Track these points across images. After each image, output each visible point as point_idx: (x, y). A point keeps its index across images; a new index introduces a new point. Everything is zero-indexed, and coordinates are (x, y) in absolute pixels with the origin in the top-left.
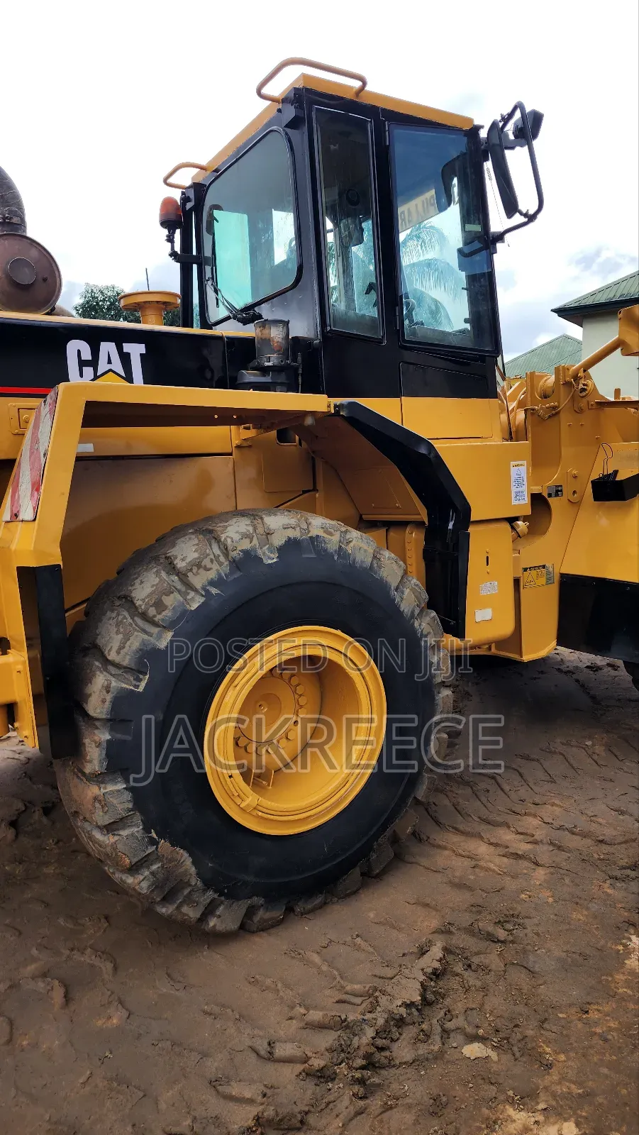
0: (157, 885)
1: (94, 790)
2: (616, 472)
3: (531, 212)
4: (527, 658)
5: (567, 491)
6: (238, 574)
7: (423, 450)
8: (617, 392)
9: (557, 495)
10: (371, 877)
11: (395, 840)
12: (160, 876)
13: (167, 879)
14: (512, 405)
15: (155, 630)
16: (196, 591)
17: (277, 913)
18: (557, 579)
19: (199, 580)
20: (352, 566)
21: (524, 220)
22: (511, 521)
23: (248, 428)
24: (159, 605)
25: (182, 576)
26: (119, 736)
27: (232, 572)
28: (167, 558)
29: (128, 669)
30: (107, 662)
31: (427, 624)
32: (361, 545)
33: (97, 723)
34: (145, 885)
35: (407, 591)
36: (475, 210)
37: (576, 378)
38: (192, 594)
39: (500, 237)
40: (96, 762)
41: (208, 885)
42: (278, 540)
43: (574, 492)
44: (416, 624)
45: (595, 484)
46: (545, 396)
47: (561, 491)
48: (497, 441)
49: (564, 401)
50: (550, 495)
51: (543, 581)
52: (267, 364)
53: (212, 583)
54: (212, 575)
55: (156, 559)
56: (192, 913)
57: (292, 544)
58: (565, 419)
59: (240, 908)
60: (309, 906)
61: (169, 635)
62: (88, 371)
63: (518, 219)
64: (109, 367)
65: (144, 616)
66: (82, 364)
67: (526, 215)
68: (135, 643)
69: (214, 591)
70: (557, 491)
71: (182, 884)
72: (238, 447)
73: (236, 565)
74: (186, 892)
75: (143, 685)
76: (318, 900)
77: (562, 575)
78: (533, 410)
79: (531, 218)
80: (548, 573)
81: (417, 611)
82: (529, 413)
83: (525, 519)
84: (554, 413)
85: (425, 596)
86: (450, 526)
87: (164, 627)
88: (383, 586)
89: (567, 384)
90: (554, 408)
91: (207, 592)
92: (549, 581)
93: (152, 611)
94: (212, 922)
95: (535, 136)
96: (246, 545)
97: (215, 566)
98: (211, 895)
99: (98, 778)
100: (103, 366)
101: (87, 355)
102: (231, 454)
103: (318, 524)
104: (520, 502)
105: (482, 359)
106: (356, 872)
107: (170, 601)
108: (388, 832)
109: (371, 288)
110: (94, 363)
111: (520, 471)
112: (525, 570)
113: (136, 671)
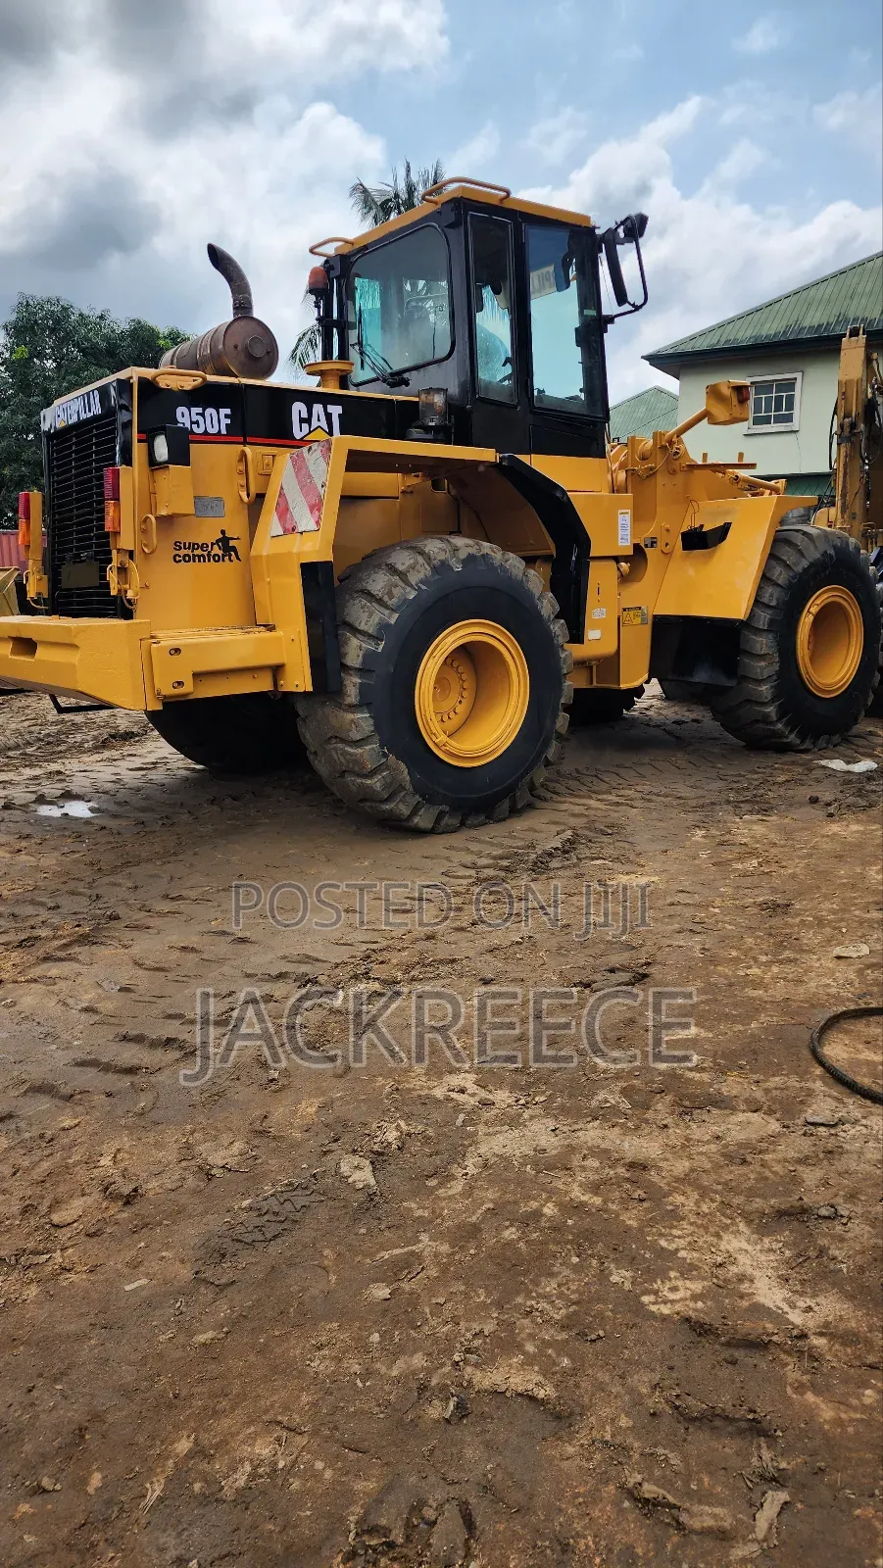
0: (386, 787)
1: (350, 716)
2: (702, 526)
3: (638, 303)
4: (623, 686)
5: (660, 544)
6: (437, 577)
7: (558, 494)
8: (705, 456)
9: (652, 546)
10: (515, 812)
11: (532, 788)
12: (388, 781)
13: (392, 783)
14: (615, 466)
15: (387, 612)
16: (411, 586)
17: (455, 822)
18: (650, 622)
19: (414, 578)
20: (510, 578)
21: (631, 308)
22: (617, 559)
23: (417, 476)
24: (391, 595)
25: (403, 576)
26: (365, 681)
27: (433, 575)
28: (387, 565)
29: (370, 636)
30: (356, 631)
31: (558, 628)
32: (514, 563)
33: (351, 672)
34: (378, 784)
35: (545, 601)
36: (590, 297)
37: (671, 443)
38: (408, 589)
39: (611, 319)
40: (353, 696)
41: (416, 791)
42: (463, 555)
43: (667, 544)
44: (552, 627)
45: (684, 535)
46: (644, 458)
47: (656, 542)
48: (605, 493)
49: (659, 462)
50: (646, 546)
51: (638, 620)
52: (431, 424)
53: (422, 582)
54: (421, 576)
55: (379, 566)
56: (404, 810)
57: (471, 558)
58: (661, 480)
59: (435, 811)
60: (476, 822)
61: (397, 615)
62: (305, 426)
63: (627, 307)
64: (319, 424)
65: (380, 601)
66: (302, 420)
67: (633, 305)
68: (376, 619)
69: (424, 587)
70: (653, 543)
71: (402, 787)
72: (403, 492)
73: (435, 569)
74: (402, 794)
75: (381, 647)
76: (482, 818)
77: (655, 616)
78: (633, 470)
79: (637, 308)
80: (643, 614)
81: (552, 616)
82: (629, 473)
83: (626, 559)
84: (652, 474)
85: (557, 608)
86: (574, 559)
87: (393, 610)
88: (529, 595)
89: (663, 448)
90: (651, 469)
91: (419, 587)
92: (644, 622)
93: (386, 598)
94: (416, 820)
95: (641, 235)
96: (442, 557)
97: (423, 571)
98: (418, 798)
99: (352, 708)
100: (315, 423)
101: (305, 415)
102: (397, 498)
103: (486, 547)
104: (624, 543)
105: (594, 424)
106: (506, 804)
107: (396, 592)
108: (528, 777)
109: (507, 361)
110: (308, 421)
111: (625, 519)
112: (625, 610)
113: (377, 638)
